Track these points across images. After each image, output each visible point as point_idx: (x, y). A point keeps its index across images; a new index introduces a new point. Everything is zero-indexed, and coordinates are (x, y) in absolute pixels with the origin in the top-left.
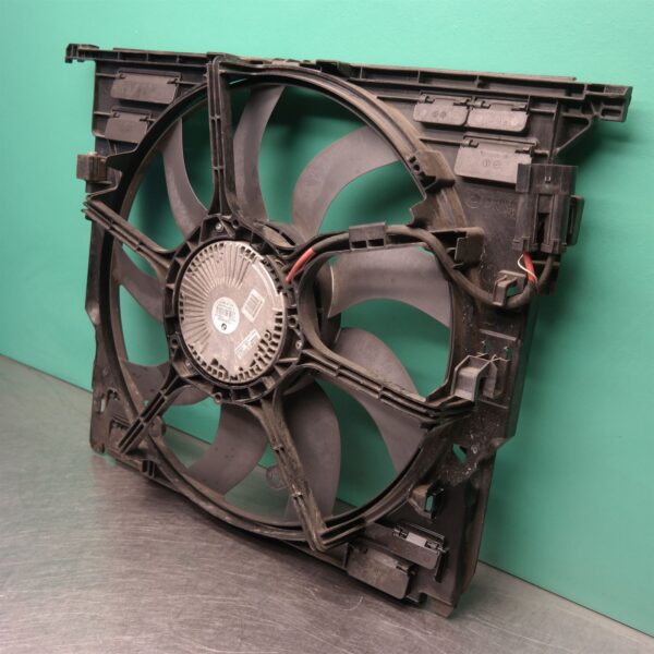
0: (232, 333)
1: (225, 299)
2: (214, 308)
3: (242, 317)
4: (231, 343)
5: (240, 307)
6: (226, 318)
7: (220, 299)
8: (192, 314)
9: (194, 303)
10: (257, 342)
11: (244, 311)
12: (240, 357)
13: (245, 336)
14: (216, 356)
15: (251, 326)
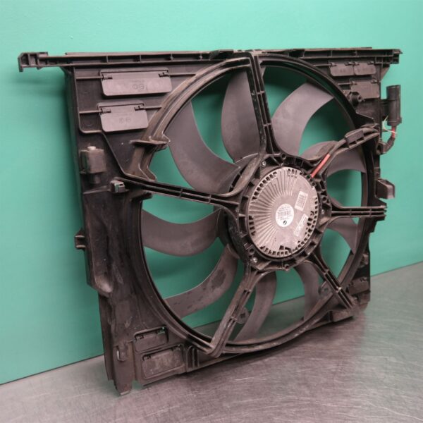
0: (291, 224)
1: (284, 205)
2: (277, 214)
3: (296, 211)
4: (291, 230)
5: (293, 206)
6: (285, 217)
7: (280, 207)
8: (260, 226)
9: (260, 218)
10: (307, 221)
11: (296, 207)
12: (297, 235)
13: (299, 221)
14: (282, 244)
15: (302, 213)
